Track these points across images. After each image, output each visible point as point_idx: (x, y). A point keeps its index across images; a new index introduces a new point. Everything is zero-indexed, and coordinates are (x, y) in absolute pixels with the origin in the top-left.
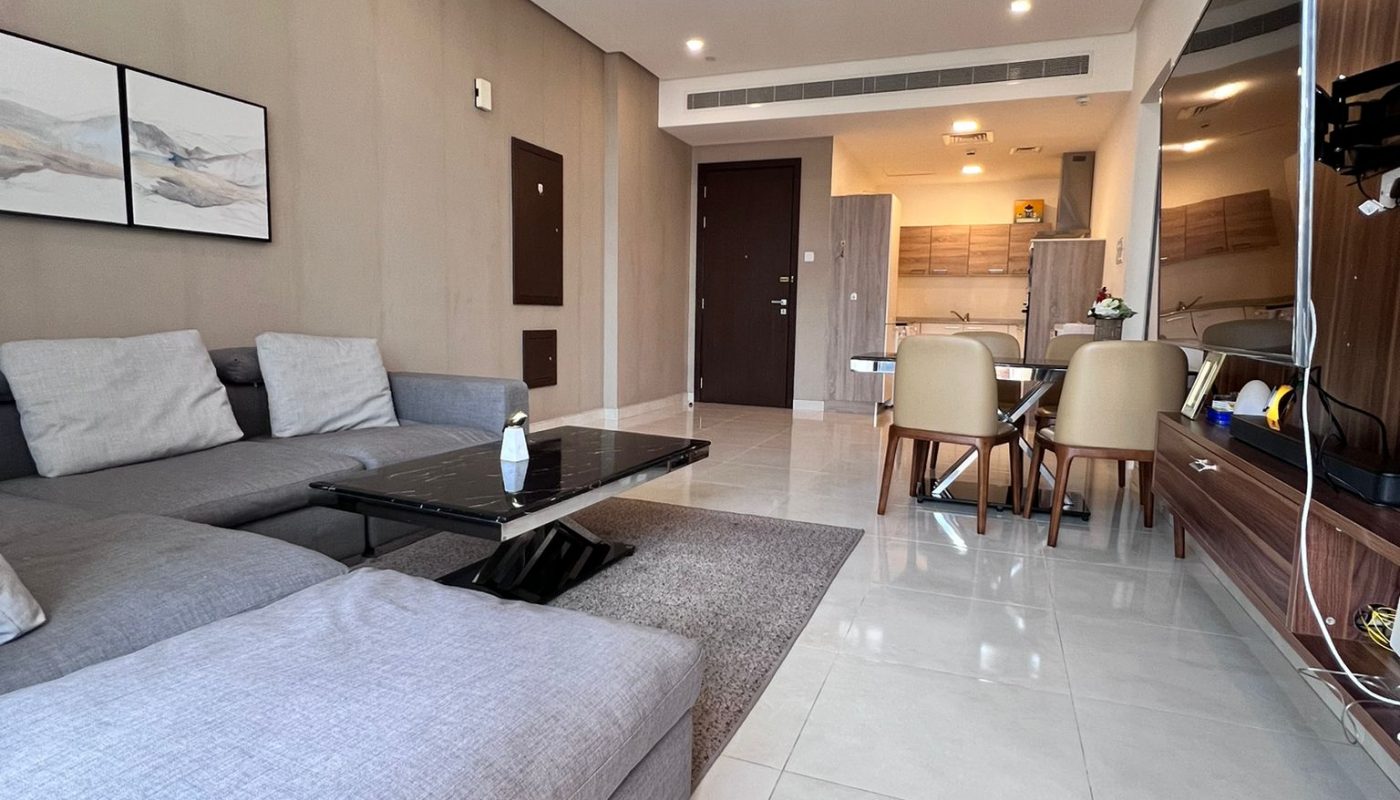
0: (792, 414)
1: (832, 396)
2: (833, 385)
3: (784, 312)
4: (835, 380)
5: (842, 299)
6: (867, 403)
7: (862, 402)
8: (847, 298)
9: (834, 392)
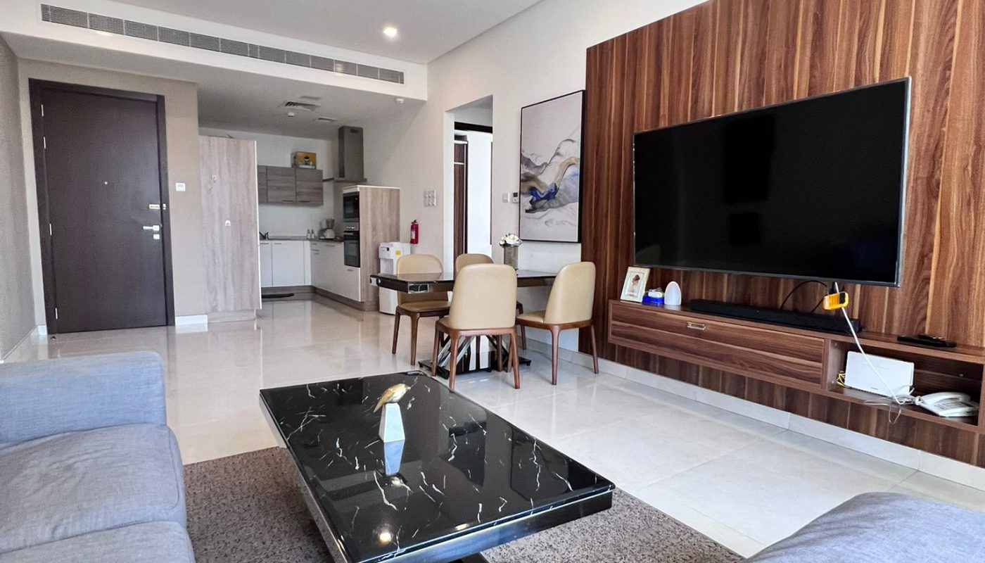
0: (175, 330)
1: (214, 309)
2: (215, 299)
3: (157, 237)
4: (216, 295)
5: (217, 226)
6: (248, 310)
7: (242, 310)
8: (222, 223)
9: (217, 305)
